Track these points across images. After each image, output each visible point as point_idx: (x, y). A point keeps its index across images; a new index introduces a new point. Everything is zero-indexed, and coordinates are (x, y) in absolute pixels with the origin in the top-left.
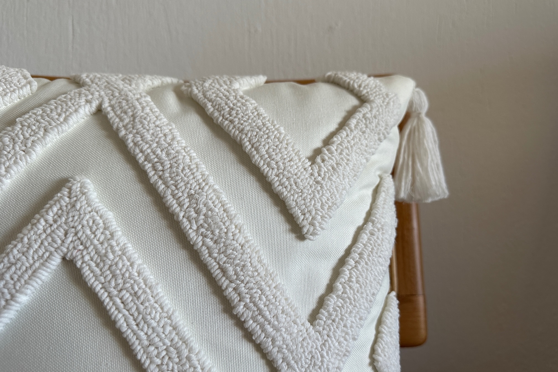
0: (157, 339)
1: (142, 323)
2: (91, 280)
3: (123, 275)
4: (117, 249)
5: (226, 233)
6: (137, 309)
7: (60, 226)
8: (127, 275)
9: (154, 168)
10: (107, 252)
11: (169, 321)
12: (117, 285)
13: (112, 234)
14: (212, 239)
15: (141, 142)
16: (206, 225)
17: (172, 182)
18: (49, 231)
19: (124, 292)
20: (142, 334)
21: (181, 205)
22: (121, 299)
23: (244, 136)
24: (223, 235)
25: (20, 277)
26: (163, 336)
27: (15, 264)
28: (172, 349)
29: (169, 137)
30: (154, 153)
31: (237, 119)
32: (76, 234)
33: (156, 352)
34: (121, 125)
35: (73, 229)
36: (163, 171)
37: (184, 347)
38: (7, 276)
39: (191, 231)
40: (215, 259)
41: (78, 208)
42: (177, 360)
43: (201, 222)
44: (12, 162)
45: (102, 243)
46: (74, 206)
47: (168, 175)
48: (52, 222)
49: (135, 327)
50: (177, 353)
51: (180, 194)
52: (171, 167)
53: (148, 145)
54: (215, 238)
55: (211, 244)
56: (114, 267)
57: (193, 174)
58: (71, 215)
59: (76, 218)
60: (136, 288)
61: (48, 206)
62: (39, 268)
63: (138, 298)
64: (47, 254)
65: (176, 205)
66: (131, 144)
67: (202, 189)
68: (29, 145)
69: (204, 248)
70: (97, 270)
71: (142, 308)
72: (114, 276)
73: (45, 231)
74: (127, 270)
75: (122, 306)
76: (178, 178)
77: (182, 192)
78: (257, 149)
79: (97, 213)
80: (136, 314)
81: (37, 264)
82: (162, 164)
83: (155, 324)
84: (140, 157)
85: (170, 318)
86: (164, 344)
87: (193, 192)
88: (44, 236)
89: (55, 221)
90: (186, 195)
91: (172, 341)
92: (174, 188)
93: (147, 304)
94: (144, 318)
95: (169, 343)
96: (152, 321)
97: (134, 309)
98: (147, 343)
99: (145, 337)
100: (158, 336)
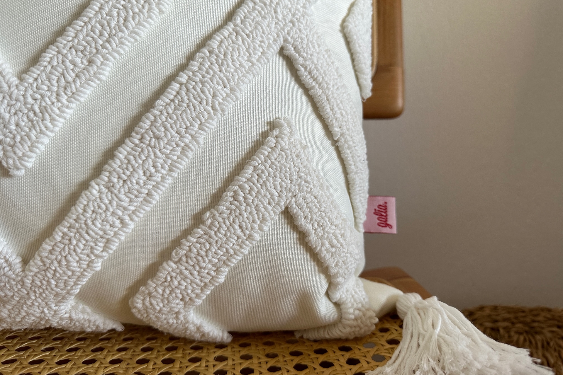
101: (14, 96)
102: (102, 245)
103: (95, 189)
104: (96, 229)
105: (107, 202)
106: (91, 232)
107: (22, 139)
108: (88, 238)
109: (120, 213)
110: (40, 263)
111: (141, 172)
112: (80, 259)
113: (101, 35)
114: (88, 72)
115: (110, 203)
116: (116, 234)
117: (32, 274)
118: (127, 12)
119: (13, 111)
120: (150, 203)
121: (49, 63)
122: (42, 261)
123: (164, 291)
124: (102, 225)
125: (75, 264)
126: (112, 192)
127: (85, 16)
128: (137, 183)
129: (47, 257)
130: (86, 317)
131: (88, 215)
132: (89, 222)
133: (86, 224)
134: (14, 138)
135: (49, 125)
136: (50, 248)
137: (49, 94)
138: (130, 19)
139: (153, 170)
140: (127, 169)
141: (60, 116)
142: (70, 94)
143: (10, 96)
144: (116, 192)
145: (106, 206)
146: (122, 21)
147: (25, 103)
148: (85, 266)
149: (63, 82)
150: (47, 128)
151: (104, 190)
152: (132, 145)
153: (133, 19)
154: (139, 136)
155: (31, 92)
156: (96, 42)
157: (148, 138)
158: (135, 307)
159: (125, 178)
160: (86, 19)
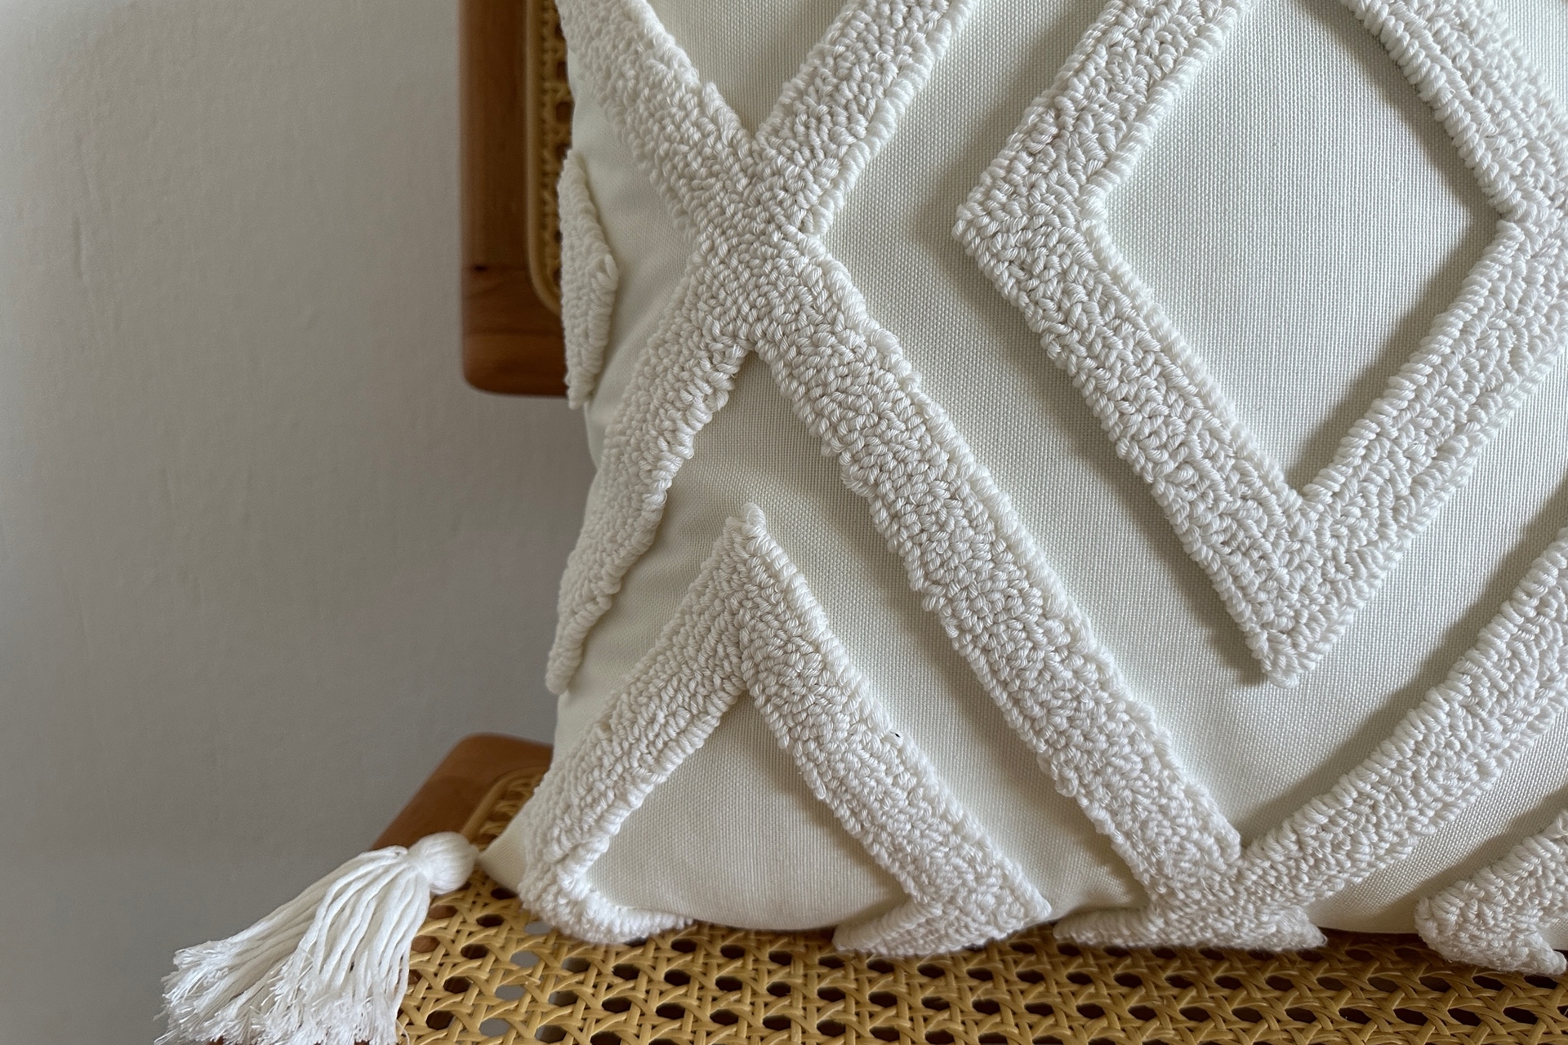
0: (1514, 123)
1: (1483, 86)
6: (1472, 57)
11: (1533, 88)
19: (1441, 23)
20: (1482, 108)
22: (1435, 35)
26: (1523, 116)
28: (1541, 145)
33: (1511, 149)
42: (1553, 169)
49: (1469, 95)
50: (1552, 155)
60: (1466, 15)
63: (1471, 35)
71: (1480, 56)
75: (1438, 50)
80: (1469, 68)
83: (1508, 91)
85: (1533, 81)
86: (1526, 135)
91: (1541, 128)
93: (1490, 48)
94: (1486, 76)
95: (1535, 133)
96: (1503, 83)
97: (1466, 56)
98: (1492, 129)
99: (1487, 117)
100: (1514, 115)
101: (1301, 534)
102: (1431, 813)
103: (1445, 709)
104: (1434, 787)
105: (1464, 735)
106: (1422, 792)
107: (1312, 618)
108: (1413, 803)
109: (1484, 755)
110: (1294, 847)
111: (1535, 673)
112: (1381, 839)
114: (1442, 471)
115: (1471, 736)
116: (1466, 793)
117: (1267, 864)
118: (1519, 336)
119: (1297, 561)
120: (1539, 731)
121: (1364, 458)
122: (1300, 844)
124: (1446, 778)
125: (1367, 850)
126: (1474, 715)
127: (1434, 352)
128: (1526, 697)
129: (1314, 838)
131: (1424, 761)
132: (1424, 774)
133: (1415, 777)
134: (1297, 617)
135: (1366, 589)
136: (1324, 820)
137: (1365, 524)
138: (1525, 349)
139: (1556, 668)
140: (1511, 668)
141: (1383, 568)
142: (1404, 521)
143: (1293, 534)
144: (1484, 715)
145: (1463, 745)
147: (1320, 547)
148: (1382, 852)
149: (1389, 500)
150: (1359, 592)
151: (1461, 712)
152: (1520, 620)
153: (1532, 349)
154: (1535, 602)
155: (1330, 521)
157: (1556, 605)
159: (1505, 687)
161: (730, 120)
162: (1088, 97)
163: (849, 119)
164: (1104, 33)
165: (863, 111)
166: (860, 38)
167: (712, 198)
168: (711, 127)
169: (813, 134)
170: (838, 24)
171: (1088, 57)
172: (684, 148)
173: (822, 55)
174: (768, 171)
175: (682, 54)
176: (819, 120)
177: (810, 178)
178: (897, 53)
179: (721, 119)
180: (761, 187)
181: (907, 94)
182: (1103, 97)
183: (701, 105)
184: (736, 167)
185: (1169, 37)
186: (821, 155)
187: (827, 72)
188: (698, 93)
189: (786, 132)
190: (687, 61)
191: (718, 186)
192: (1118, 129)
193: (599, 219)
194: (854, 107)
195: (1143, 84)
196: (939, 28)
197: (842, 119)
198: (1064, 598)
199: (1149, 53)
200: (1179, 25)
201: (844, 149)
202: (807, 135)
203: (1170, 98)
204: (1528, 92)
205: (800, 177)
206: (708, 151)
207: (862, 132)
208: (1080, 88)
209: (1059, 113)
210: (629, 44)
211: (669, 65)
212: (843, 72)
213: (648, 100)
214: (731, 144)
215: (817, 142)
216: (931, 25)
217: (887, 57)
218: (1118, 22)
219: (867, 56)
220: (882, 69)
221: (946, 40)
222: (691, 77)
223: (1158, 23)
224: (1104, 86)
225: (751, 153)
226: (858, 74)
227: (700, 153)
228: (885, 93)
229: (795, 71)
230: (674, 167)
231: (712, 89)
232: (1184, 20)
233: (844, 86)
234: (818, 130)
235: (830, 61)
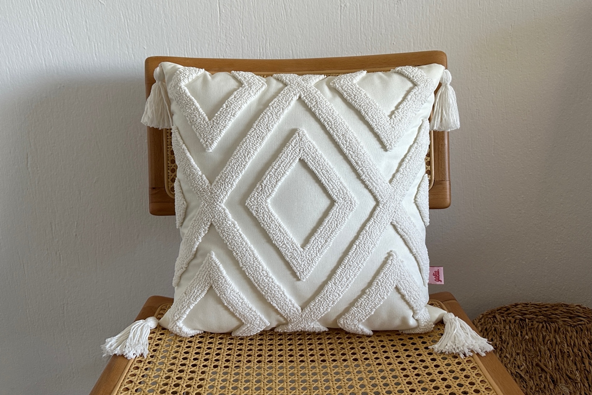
0: (335, 187)
1: (330, 181)
2: (311, 167)
3: (322, 164)
4: (319, 155)
5: (357, 149)
6: (328, 176)
7: (297, 147)
8: (324, 164)
9: (328, 123)
10: (315, 156)
11: (339, 181)
12: (320, 168)
13: (316, 150)
14: (352, 151)
15: (321, 113)
16: (350, 146)
17: (336, 130)
18: (293, 149)
19: (323, 170)
20: (330, 185)
21: (339, 139)
22: (322, 173)
23: (361, 108)
24: (356, 150)
25: (287, 165)
26: (337, 185)
27: (284, 161)
28: (340, 190)
29: (332, 110)
30: (327, 118)
31: (357, 100)
32: (303, 150)
33: (335, 191)
34: (312, 106)
35: (302, 149)
36: (331, 125)
37: (345, 189)
38: (282, 165)
39: (344, 148)
40: (354, 159)
41: (303, 140)
42: (342, 194)
43: (348, 145)
44: (273, 123)
45: (313, 153)
46: (301, 140)
47: (333, 127)
48: (294, 146)
49: (328, 183)
50: (342, 191)
51: (339, 134)
52: (334, 123)
53: (324, 115)
54: (353, 151)
55: (352, 153)
56: (319, 162)
57: (343, 126)
58: (301, 143)
59: (303, 144)
60: (327, 169)
61: (291, 140)
62: (292, 162)
63: (328, 172)
64: (294, 158)
65: (338, 139)
66: (318, 114)
67: (347, 132)
68: (278, 116)
69: (349, 155)
70: (313, 163)
71: (330, 176)
72: (319, 165)
73: (292, 149)
74: (323, 163)
75: (323, 175)
76: (338, 128)
77: (340, 133)
78: (367, 114)
79: (310, 142)
80: (328, 178)
81: (291, 161)
82: (331, 122)
83: (334, 182)
84: (322, 120)
85: (339, 179)
86: (338, 188)
87: (343, 133)
88: (292, 151)
89: (295, 146)
90: (341, 135)
91: (340, 187)
92: (336, 132)
93: (331, 175)
94: (330, 179)
95: (339, 188)
96: (333, 180)
97: (327, 176)
98: (332, 188)
99: (331, 186)
100: (336, 185)
101: (303, 256)
102: (331, 303)
103: (330, 284)
104: (330, 298)
105: (334, 289)
106: (329, 299)
107: (306, 269)
108: (327, 301)
109: (338, 292)
110: (309, 310)
111: (345, 278)
112: (324, 308)
113: (329, 231)
114: (326, 245)
115: (335, 289)
116: (337, 299)
117: (306, 313)
118: (337, 222)
119: (302, 260)
120: (348, 288)
121: (313, 243)
122: (310, 309)
123: (352, 317)
124: (332, 296)
125: (322, 310)
126: (336, 285)
127: (323, 225)
128: (344, 282)
129: (312, 308)
130: (318, 327)
131: (328, 293)
132: (328, 296)
133: (327, 296)
134: (303, 269)
135: (314, 264)
136: (314, 305)
137: (313, 253)
138: (338, 224)
139: (349, 277)
140: (341, 277)
141: (317, 261)
142: (320, 253)
143: (301, 256)
144: (337, 285)
145: (334, 290)
146: (336, 225)
147: (306, 258)
148: (325, 310)
149: (318, 249)
150: (314, 265)
151: (333, 285)
152: (342, 269)
153: (340, 224)
154: (344, 266)
155: (308, 253)
156: (328, 234)
157: (347, 266)
158: (339, 323)
159: (340, 280)
160: (324, 226)
161: (207, 181)
162: (266, 183)
163: (228, 184)
164: (269, 172)
165: (230, 183)
166: (229, 171)
167: (204, 196)
168: (204, 183)
169: (221, 187)
170: (225, 168)
171: (266, 177)
172: (199, 186)
173: (223, 173)
174: (214, 192)
175: (198, 169)
176: (222, 184)
177: (221, 194)
178: (235, 174)
179: (205, 182)
180: (213, 195)
181: (237, 181)
182: (269, 184)
183: (202, 179)
184: (208, 191)
185: (279, 174)
186: (223, 190)
187: (224, 176)
188: (201, 176)
189: (217, 186)
190: (199, 170)
191: (205, 194)
192: (271, 189)
193: (183, 193)
194: (228, 183)
195: (275, 182)
196: (242, 170)
197: (226, 185)
198: (265, 267)
199: (276, 176)
200: (281, 171)
201: (227, 190)
202: (220, 187)
203: (280, 184)
204: (338, 181)
205: (219, 194)
206: (203, 187)
207: (230, 187)
208: (265, 182)
209: (262, 186)
210: (188, 165)
211: (196, 170)
212: (226, 177)
213: (192, 176)
214: (207, 186)
215: (222, 188)
216: (241, 170)
217: (233, 175)
218: (271, 171)
219: (230, 174)
220: (233, 177)
221: (243, 172)
222: (200, 173)
223: (277, 171)
224: (269, 182)
225: (211, 189)
226: (229, 177)
227: (202, 187)
228: (234, 180)
229: (218, 175)
230: (197, 189)
231: (204, 175)
232: (281, 170)
233: (226, 179)
234: (222, 186)
235: (224, 174)
